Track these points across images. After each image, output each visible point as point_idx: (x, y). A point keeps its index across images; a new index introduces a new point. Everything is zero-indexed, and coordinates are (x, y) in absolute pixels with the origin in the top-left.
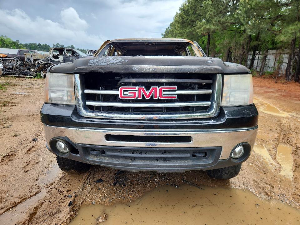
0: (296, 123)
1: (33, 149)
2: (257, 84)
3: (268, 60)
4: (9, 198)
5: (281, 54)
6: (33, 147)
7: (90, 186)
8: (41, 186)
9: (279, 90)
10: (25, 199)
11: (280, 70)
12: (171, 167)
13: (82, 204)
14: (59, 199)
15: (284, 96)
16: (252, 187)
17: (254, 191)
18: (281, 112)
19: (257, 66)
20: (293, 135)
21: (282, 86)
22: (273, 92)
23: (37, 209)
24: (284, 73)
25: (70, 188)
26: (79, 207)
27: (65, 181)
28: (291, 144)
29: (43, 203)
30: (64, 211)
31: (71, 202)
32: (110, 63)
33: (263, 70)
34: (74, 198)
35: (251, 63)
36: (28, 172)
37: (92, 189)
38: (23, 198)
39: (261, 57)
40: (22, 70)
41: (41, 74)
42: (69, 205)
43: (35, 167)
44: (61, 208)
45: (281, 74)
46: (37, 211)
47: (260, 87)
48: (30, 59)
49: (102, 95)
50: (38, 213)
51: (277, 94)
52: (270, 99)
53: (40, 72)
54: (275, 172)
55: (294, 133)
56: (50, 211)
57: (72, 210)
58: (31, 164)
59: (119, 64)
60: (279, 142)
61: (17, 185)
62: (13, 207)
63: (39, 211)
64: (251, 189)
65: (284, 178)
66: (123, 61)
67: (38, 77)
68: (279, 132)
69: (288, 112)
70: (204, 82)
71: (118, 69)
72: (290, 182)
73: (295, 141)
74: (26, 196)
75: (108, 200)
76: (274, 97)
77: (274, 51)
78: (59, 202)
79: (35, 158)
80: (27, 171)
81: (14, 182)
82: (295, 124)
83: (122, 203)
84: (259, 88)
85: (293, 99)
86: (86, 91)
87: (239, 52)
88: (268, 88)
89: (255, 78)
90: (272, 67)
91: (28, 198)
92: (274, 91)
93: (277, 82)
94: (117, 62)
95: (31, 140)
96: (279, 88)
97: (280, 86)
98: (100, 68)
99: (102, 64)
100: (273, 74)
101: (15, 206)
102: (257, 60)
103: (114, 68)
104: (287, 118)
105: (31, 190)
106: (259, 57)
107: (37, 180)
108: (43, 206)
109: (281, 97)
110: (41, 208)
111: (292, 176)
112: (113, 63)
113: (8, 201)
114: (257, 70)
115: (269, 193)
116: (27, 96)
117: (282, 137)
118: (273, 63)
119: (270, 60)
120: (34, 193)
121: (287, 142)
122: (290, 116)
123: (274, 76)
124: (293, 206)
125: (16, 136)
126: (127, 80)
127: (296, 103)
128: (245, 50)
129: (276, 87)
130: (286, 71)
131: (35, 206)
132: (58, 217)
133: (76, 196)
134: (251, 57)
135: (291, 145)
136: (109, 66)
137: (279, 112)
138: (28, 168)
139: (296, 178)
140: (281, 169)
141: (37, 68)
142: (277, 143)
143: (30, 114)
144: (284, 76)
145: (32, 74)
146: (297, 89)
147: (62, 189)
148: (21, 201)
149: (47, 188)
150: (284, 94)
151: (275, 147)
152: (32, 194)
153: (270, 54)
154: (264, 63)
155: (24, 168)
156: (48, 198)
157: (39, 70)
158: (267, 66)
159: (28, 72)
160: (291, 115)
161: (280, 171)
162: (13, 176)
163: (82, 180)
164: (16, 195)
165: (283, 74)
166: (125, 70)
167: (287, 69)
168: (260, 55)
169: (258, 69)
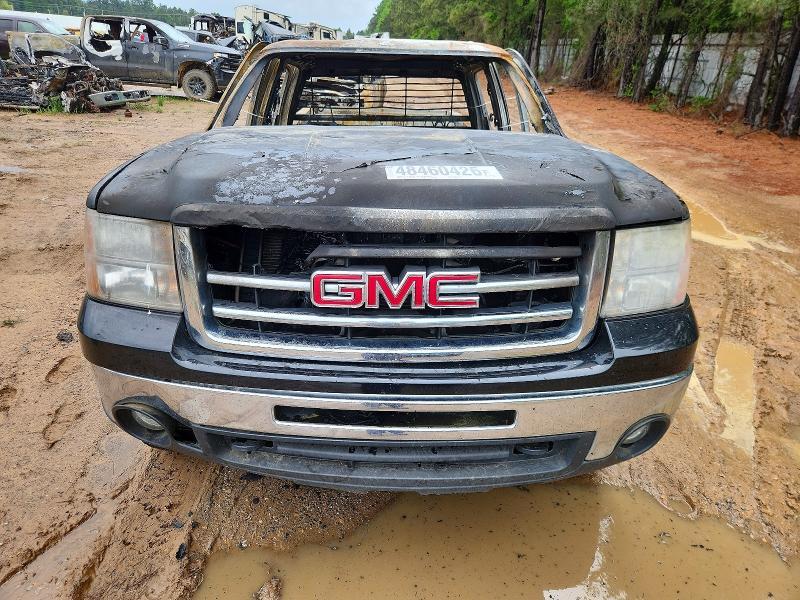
0: (767, 271)
1: (62, 368)
2: (669, 138)
3: (702, 63)
4: (13, 536)
5: (739, 46)
6: (62, 362)
7: (229, 491)
8: (97, 492)
9: (727, 160)
10: (55, 539)
11: (732, 95)
12: (457, 483)
13: (211, 549)
14: (148, 535)
15: (738, 178)
16: (653, 481)
17: (655, 493)
18: (729, 232)
19: (671, 79)
20: (759, 312)
21: (733, 144)
22: (709, 166)
23: (90, 569)
24: (742, 101)
25: (177, 499)
26: (206, 561)
27: (161, 474)
28: (753, 338)
29: (106, 548)
30: (167, 572)
31: (182, 546)
32: (281, 195)
33: (687, 91)
34: (190, 534)
35: (655, 70)
36: (57, 446)
37: (236, 499)
38: (49, 536)
39: (684, 55)
40: (6, 86)
41: (62, 99)
42: (179, 556)
43: (73, 431)
44: (157, 564)
45: (733, 105)
46: (93, 576)
47: (676, 148)
48: (24, 53)
49: (260, 290)
50: (96, 581)
51: (720, 174)
52: (700, 188)
53: (59, 91)
54: (709, 430)
55: (762, 303)
56: (127, 575)
57: (188, 571)
58: (61, 418)
59: (310, 200)
60: (721, 335)
61: (29, 491)
62: (25, 564)
63: (97, 573)
64: (649, 485)
65: (731, 450)
66: (322, 193)
67: (54, 110)
68: (723, 300)
69: (747, 232)
70: (557, 253)
71: (307, 219)
72: (746, 460)
73: (764, 332)
74: (59, 529)
75: (280, 534)
76: (713, 182)
77: (722, 38)
78: (151, 545)
79: (71, 399)
80: (53, 444)
81: (20, 482)
82: (765, 276)
83: (319, 542)
84: (674, 152)
85: (761, 190)
86: (213, 278)
87: (626, 38)
88: (698, 150)
89: (665, 116)
90: (711, 84)
91: (65, 534)
92: (713, 162)
93: (721, 132)
94: (303, 193)
95: (54, 337)
96: (727, 154)
97: (728, 145)
98: (252, 215)
99: (258, 200)
100: (712, 105)
101: (30, 562)
102: (673, 62)
103: (296, 216)
104: (745, 254)
105: (69, 507)
106: (679, 51)
107: (82, 475)
108: (108, 556)
109: (730, 184)
110: (103, 563)
111: (753, 444)
112: (292, 198)
113: (9, 545)
114: (671, 90)
115: (694, 500)
116: (28, 180)
117: (729, 317)
118: (716, 71)
119: (708, 61)
120: (80, 518)
121: (743, 335)
122: (752, 248)
123: (715, 111)
124: (752, 536)
125: (9, 324)
126: (334, 252)
127: (768, 205)
128: (643, 32)
129: (718, 148)
130: (749, 98)
131: (85, 561)
132: (150, 591)
133: (195, 525)
134: (656, 52)
135: (753, 342)
136: (278, 209)
137: (725, 232)
138: (56, 433)
139: (763, 450)
140: (726, 422)
141: (47, 81)
142: (717, 337)
143: (43, 246)
144: (742, 112)
145: (35, 100)
146: (774, 157)
147: (155, 503)
148: (45, 546)
149: (113, 498)
150: (740, 173)
151: (710, 349)
152: (73, 521)
153: (710, 45)
154: (690, 72)
155: (44, 432)
156: (118, 531)
157: (55, 86)
158: (699, 79)
159: (23, 93)
160: (755, 245)
161: (723, 426)
162: (15, 460)
163: (208, 473)
164: (29, 526)
165: (739, 105)
166: (328, 223)
167: (751, 91)
168: (682, 47)
169: (674, 89)
